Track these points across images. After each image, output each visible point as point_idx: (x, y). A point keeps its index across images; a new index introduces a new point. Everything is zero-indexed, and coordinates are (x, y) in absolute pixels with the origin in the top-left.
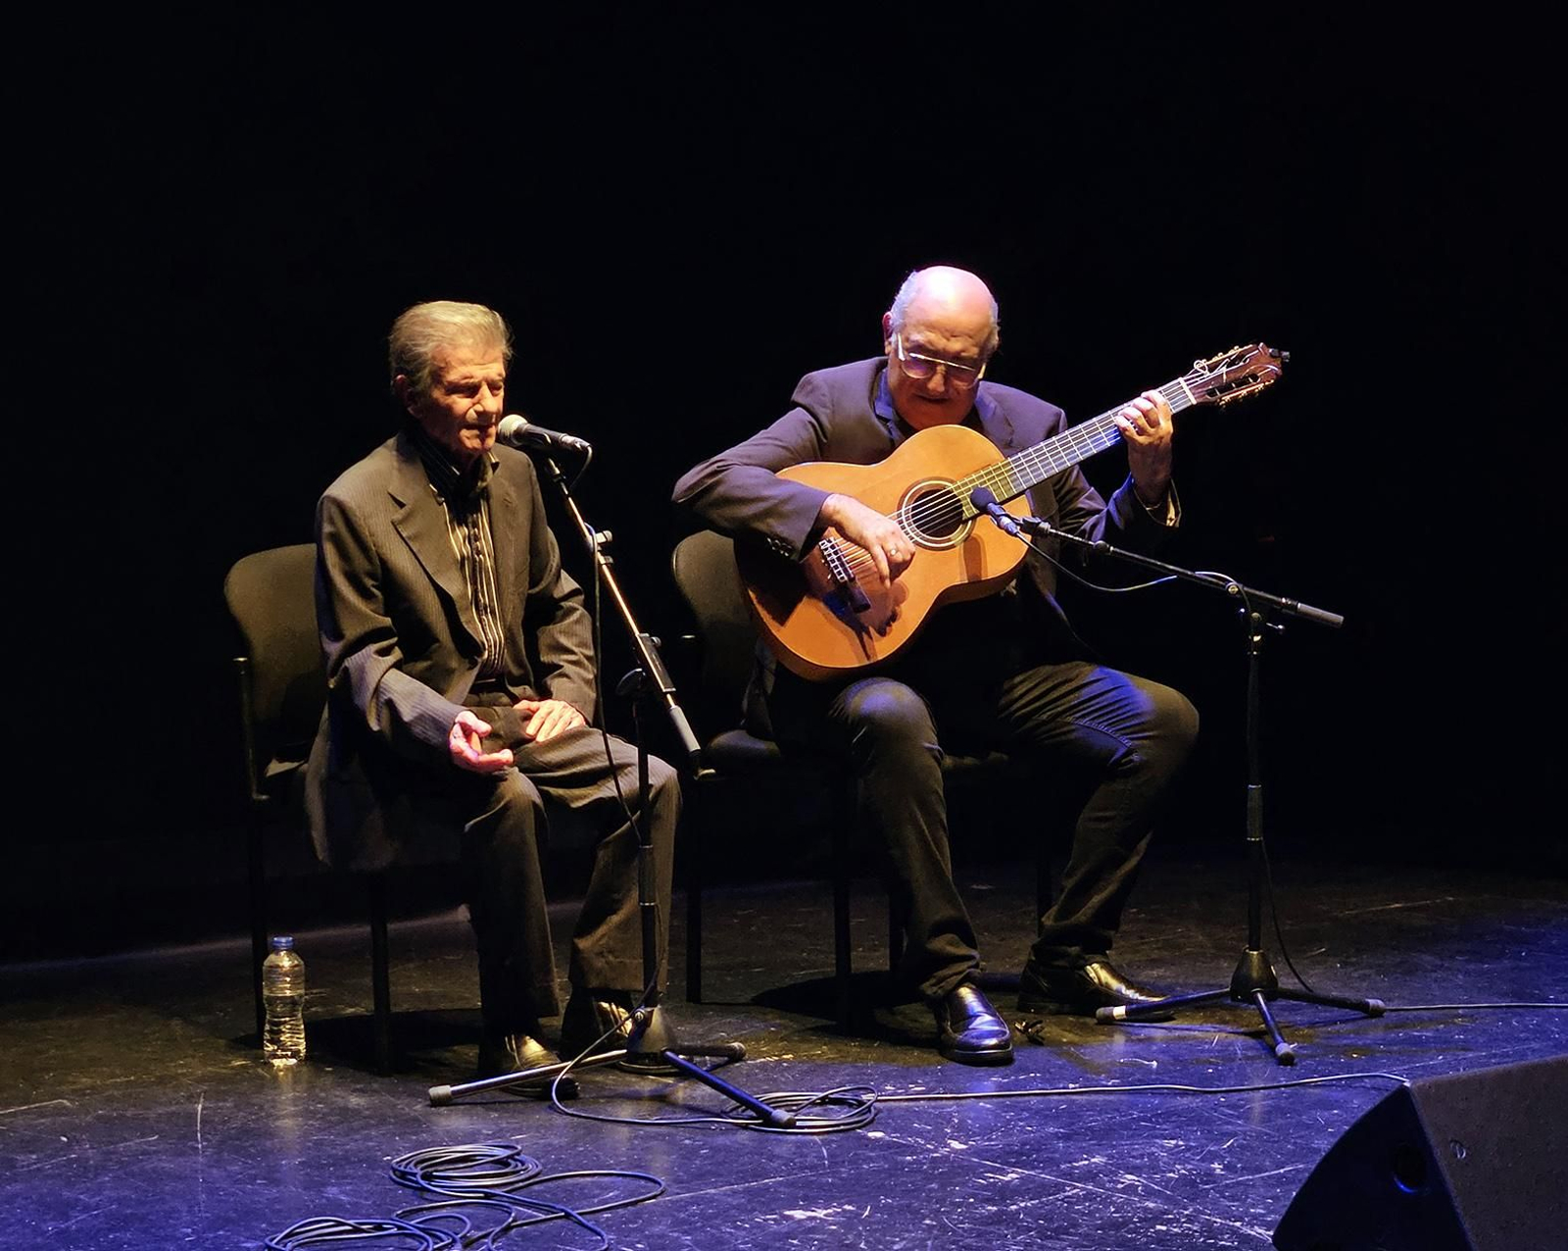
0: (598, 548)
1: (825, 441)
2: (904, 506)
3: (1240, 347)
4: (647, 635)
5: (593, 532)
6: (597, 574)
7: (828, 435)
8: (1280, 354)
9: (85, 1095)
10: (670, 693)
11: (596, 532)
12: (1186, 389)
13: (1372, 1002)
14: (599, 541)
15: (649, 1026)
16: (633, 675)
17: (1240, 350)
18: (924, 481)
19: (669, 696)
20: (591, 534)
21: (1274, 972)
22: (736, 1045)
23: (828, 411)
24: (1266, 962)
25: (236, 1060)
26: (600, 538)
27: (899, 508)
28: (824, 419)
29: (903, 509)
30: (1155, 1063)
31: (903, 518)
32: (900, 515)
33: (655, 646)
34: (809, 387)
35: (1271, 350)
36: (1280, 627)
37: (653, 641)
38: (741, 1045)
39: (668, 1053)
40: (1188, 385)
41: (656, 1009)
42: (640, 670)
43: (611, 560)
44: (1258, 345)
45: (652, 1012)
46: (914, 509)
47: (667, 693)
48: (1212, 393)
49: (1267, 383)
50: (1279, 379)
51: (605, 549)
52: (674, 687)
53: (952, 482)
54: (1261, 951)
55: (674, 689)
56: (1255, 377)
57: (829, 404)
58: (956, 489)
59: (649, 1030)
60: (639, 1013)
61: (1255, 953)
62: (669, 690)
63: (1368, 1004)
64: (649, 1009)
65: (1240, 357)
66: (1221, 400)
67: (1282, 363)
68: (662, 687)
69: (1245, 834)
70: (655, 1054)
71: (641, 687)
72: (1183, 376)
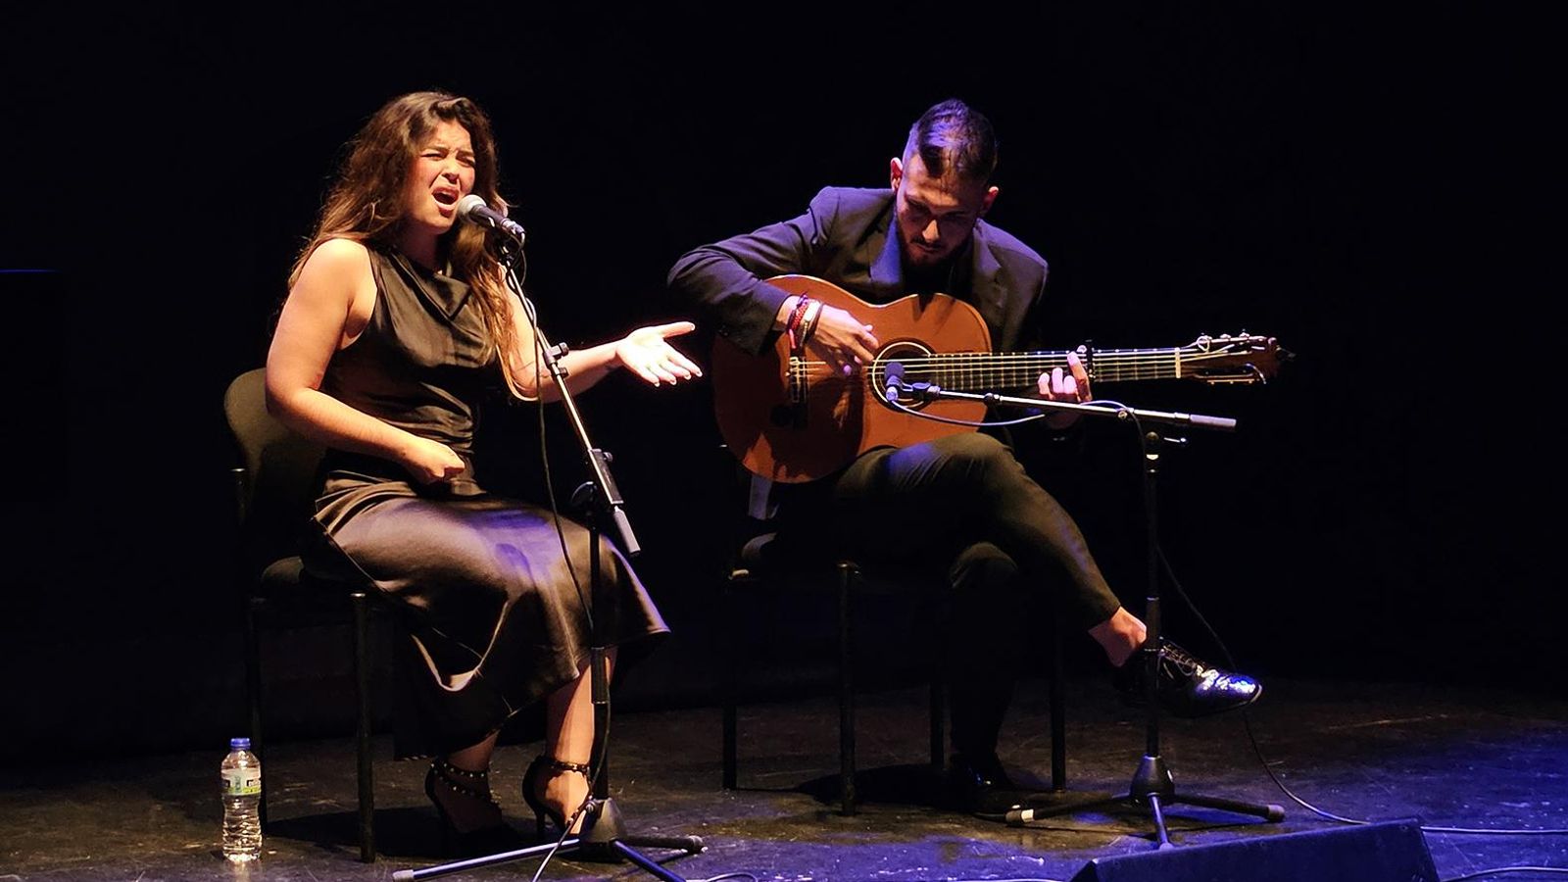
4: (599, 450)
9: (38, 870)
10: (618, 505)
13: (1271, 807)
16: (584, 488)
19: (616, 508)
21: (1171, 777)
22: (693, 838)
24: (1162, 767)
25: (190, 844)
30: (1041, 861)
33: (606, 461)
36: (1183, 440)
37: (605, 456)
38: (698, 838)
39: (618, 843)
41: (606, 801)
42: (590, 483)
45: (603, 803)
47: (615, 505)
52: (623, 499)
54: (1159, 757)
55: (622, 502)
59: (599, 821)
60: (588, 805)
61: (1153, 759)
62: (617, 502)
63: (1267, 809)
64: (599, 801)
68: (610, 499)
70: (605, 843)
71: (591, 499)
72: (1180, 346)
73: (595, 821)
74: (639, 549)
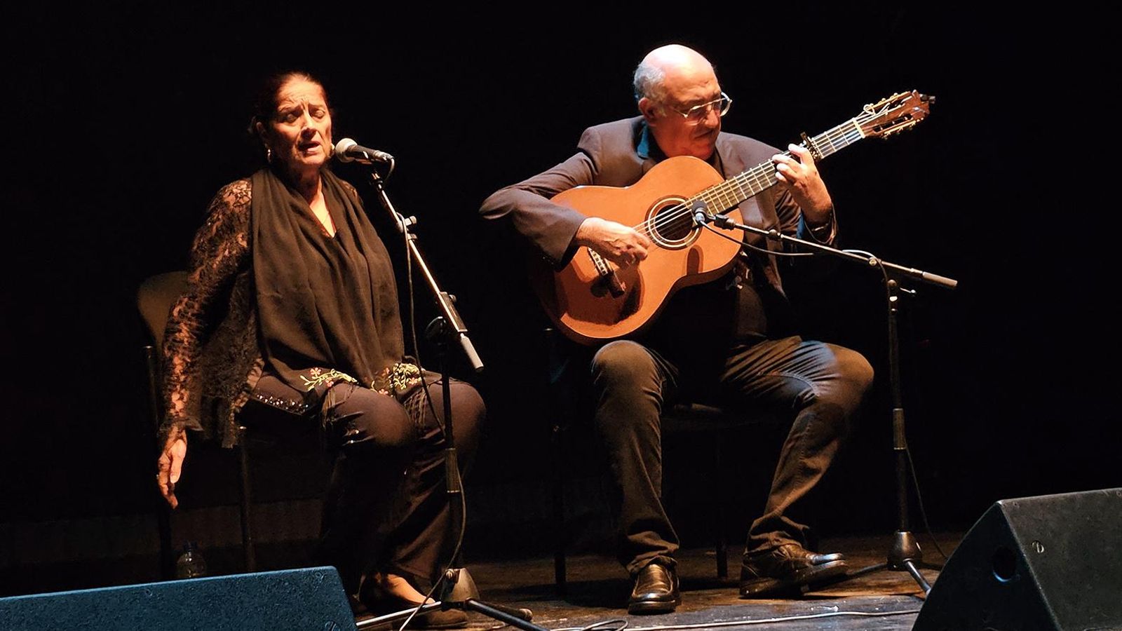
0: (406, 230)
1: (596, 174)
2: (650, 217)
3: (899, 93)
4: (446, 293)
5: (403, 218)
6: (408, 251)
7: (599, 169)
8: (928, 99)
10: (464, 332)
11: (405, 218)
12: (858, 126)
14: (408, 224)
15: (457, 582)
16: (435, 322)
17: (899, 96)
18: (664, 199)
19: (462, 335)
20: (401, 219)
21: (920, 546)
22: (524, 610)
23: (599, 153)
24: (913, 539)
26: (407, 222)
27: (646, 219)
28: (596, 158)
29: (649, 221)
31: (649, 226)
32: (646, 225)
33: (452, 300)
34: (587, 137)
35: (921, 95)
36: (913, 291)
37: (450, 298)
38: (529, 611)
39: (472, 602)
40: (859, 124)
41: (461, 570)
42: (440, 318)
43: (415, 237)
44: (912, 92)
45: (459, 571)
46: (657, 219)
47: (461, 332)
48: (877, 129)
49: (918, 121)
50: (927, 117)
51: (412, 229)
52: (467, 328)
53: (684, 198)
54: (909, 532)
55: (466, 330)
56: (909, 117)
57: (600, 148)
58: (688, 204)
59: (456, 586)
60: (449, 572)
61: (905, 532)
62: (462, 330)
64: (456, 570)
65: (899, 102)
66: (884, 135)
67: (930, 105)
68: (457, 328)
69: (893, 444)
70: (462, 603)
71: (442, 331)
72: (855, 116)
73: (453, 586)
74: (482, 365)
